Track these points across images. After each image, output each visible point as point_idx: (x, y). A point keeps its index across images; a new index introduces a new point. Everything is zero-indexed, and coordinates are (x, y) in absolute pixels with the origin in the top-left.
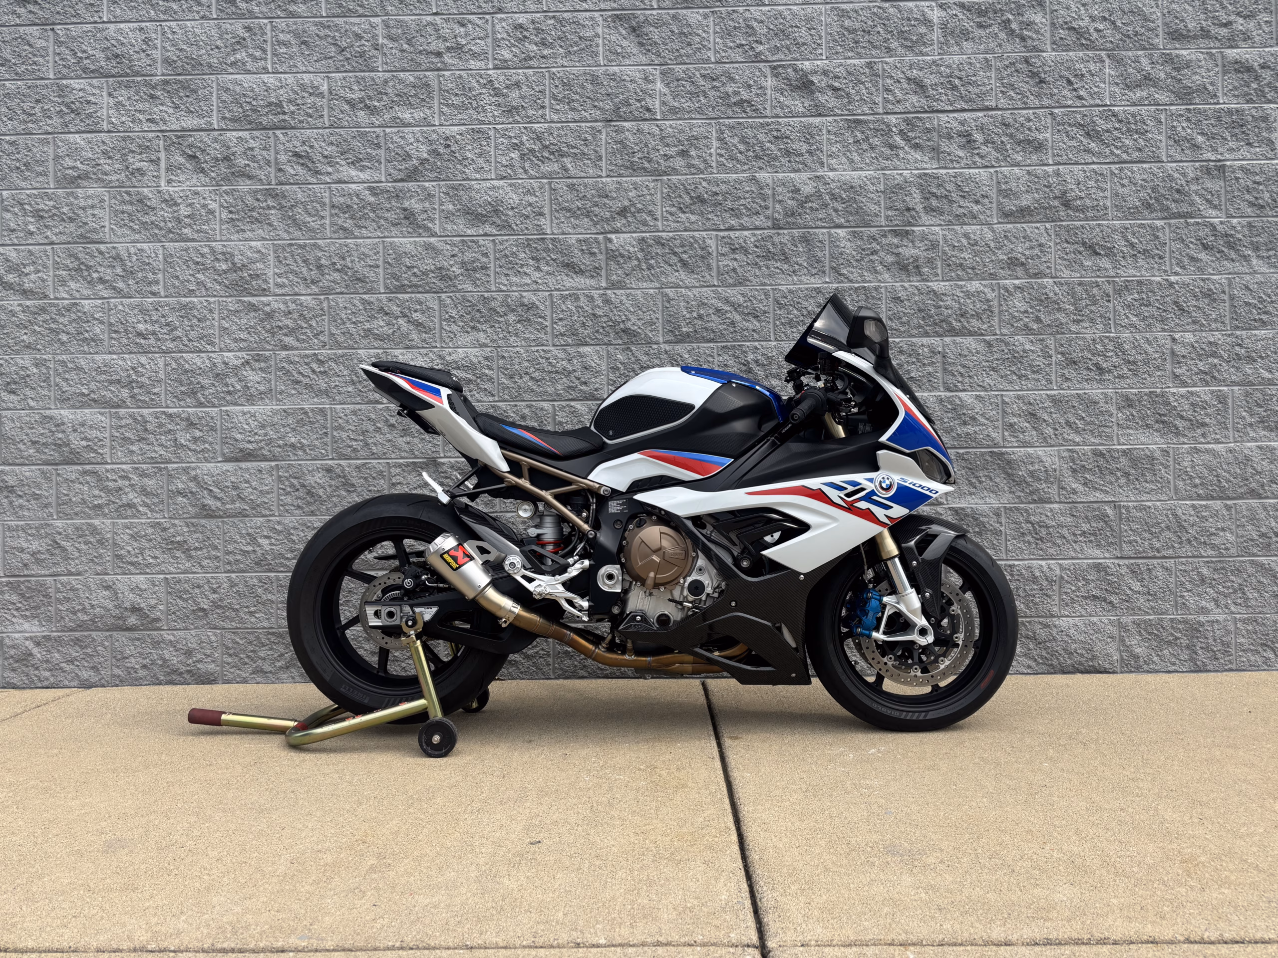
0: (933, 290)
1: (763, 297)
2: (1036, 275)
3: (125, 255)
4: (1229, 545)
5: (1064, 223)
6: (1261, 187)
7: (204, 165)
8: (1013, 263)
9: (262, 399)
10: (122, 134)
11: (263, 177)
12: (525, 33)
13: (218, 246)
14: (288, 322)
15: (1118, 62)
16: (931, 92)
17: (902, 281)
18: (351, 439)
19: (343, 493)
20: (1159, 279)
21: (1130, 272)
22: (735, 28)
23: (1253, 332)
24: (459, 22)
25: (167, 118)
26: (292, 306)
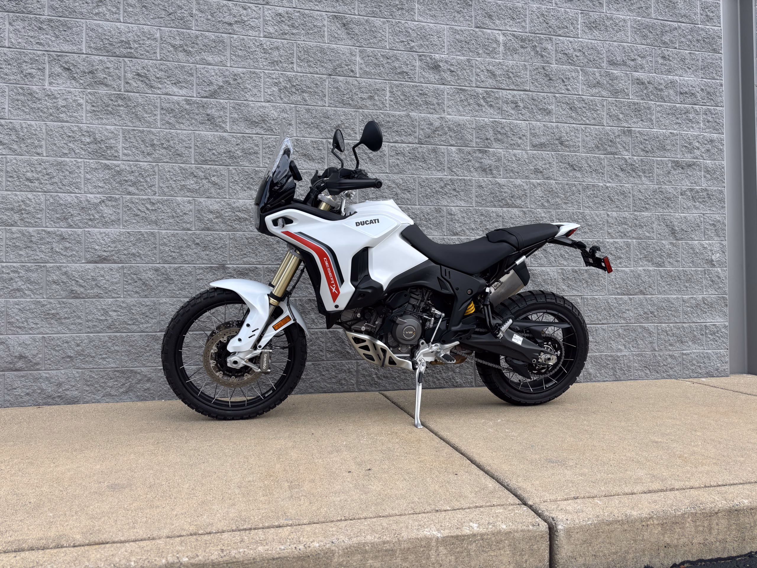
0: (498, 183)
1: (412, 181)
2: (547, 178)
3: (18, 127)
4: (631, 318)
5: (560, 153)
6: (647, 142)
7: (75, 75)
8: (537, 171)
9: (113, 224)
10: (19, 50)
11: (116, 87)
12: (283, 19)
13: (84, 127)
14: (132, 178)
15: (585, 73)
16: (499, 78)
17: (483, 177)
18: (172, 252)
19: (166, 284)
20: (602, 184)
21: (589, 180)
22: (400, 31)
23: (642, 213)
24: (243, 7)
25: (50, 43)
26: (135, 168)
